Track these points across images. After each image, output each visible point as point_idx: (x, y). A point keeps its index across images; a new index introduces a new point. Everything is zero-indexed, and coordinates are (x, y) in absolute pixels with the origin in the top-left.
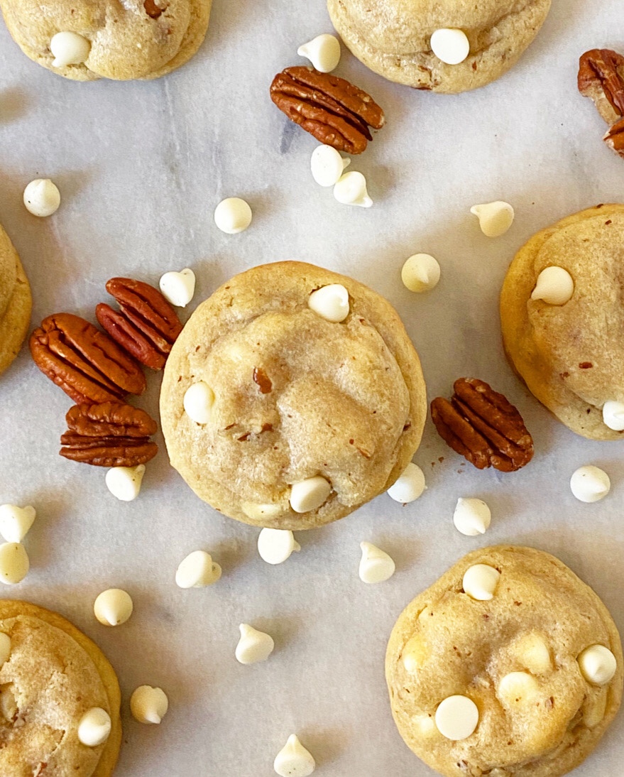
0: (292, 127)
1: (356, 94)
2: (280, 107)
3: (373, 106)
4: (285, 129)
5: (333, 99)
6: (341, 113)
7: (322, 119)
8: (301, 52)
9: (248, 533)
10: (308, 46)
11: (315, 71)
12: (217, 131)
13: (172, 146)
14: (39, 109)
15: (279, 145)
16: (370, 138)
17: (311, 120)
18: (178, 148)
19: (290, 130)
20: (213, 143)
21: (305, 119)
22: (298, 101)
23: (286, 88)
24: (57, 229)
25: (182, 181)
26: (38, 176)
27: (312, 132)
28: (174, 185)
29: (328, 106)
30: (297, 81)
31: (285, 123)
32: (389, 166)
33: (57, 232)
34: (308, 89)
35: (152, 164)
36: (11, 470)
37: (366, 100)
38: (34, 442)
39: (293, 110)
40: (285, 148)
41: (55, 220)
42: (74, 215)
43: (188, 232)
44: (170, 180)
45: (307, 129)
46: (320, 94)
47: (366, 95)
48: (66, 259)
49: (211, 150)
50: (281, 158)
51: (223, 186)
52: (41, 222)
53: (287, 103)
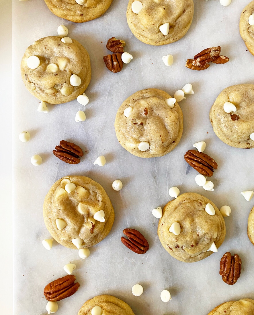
0: (190, 167)
1: (210, 159)
2: (187, 162)
3: (215, 163)
4: (187, 167)
5: (204, 161)
6: (207, 165)
7: (201, 167)
8: (194, 146)
9: (172, 283)
10: (196, 144)
11: (198, 151)
12: (168, 167)
13: (154, 171)
14: (117, 159)
15: (186, 172)
16: (213, 172)
17: (197, 167)
18: (156, 172)
19: (189, 168)
20: (166, 170)
21: (195, 166)
22: (194, 161)
23: (190, 157)
24: (121, 194)
25: (157, 181)
26: (116, 179)
27: (197, 170)
28: (155, 182)
29: (203, 163)
30: (193, 155)
31: (188, 165)
32: (217, 180)
33: (121, 195)
34: (197, 158)
35: (149, 176)
36: (106, 264)
37: (213, 161)
38: (112, 256)
39: (192, 163)
40: (187, 173)
41: (121, 192)
42: (126, 190)
43: (158, 196)
44: (154, 181)
45: (195, 169)
46: (201, 160)
47: (213, 160)
48: (123, 203)
49: (166, 173)
50: (186, 176)
51: (169, 183)
52: (117, 192)
53: (190, 161)
